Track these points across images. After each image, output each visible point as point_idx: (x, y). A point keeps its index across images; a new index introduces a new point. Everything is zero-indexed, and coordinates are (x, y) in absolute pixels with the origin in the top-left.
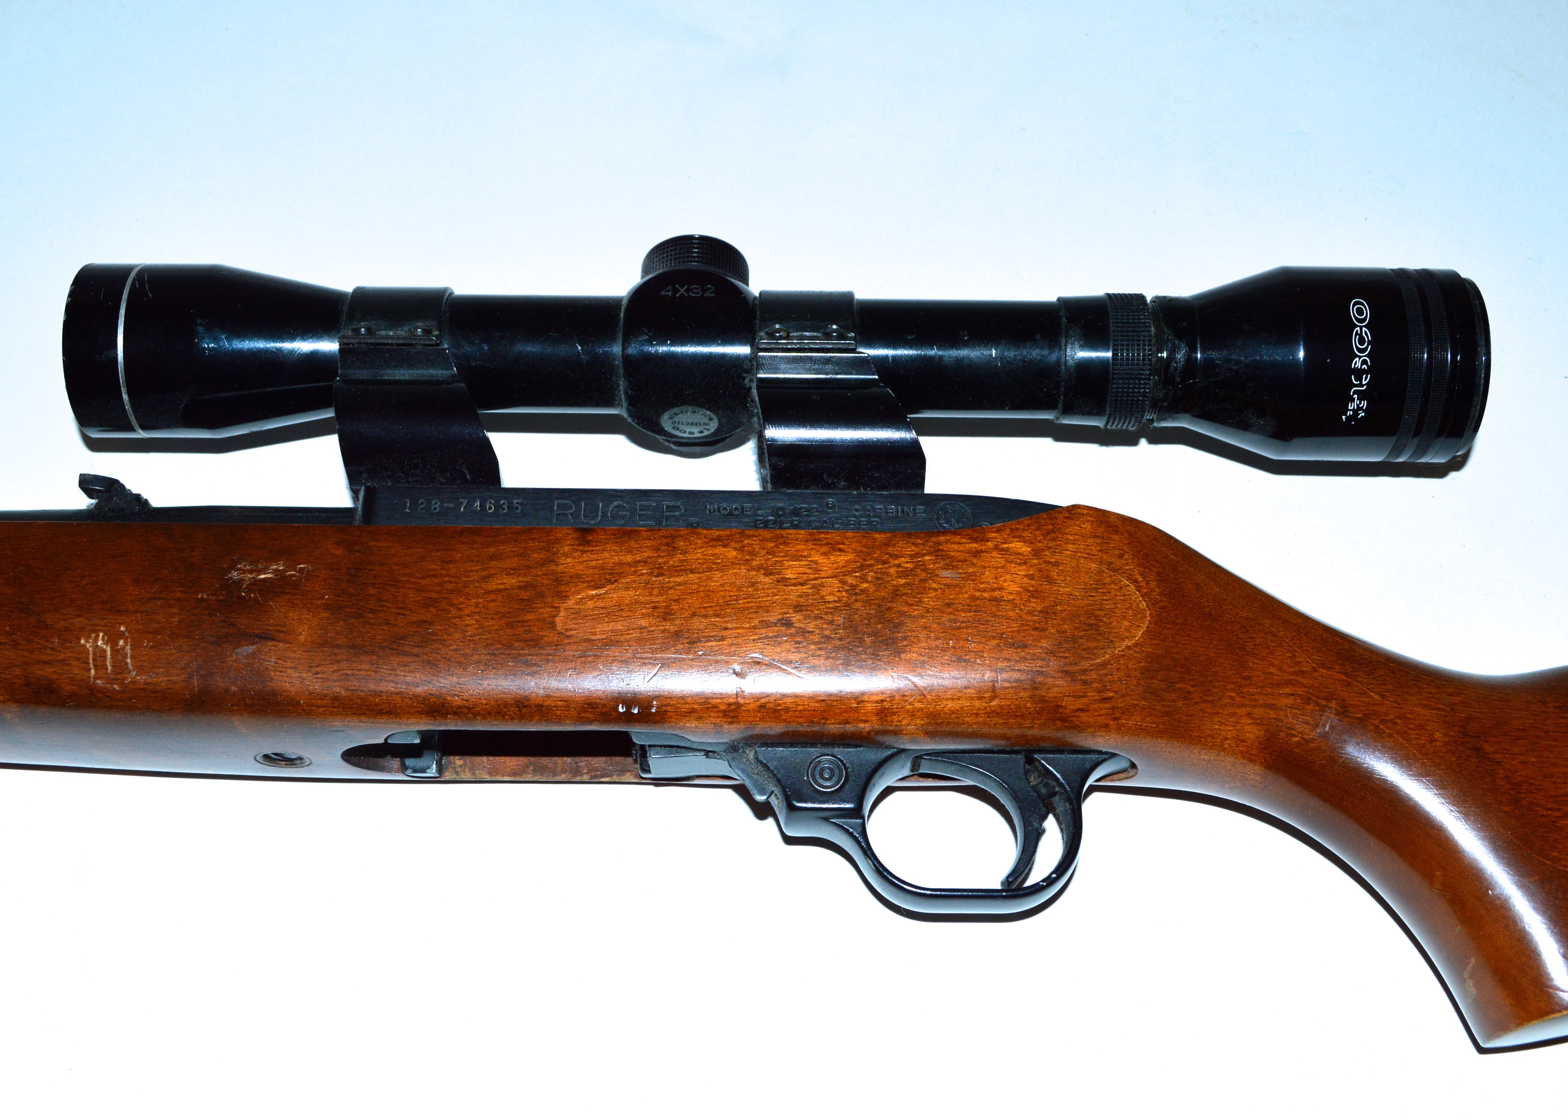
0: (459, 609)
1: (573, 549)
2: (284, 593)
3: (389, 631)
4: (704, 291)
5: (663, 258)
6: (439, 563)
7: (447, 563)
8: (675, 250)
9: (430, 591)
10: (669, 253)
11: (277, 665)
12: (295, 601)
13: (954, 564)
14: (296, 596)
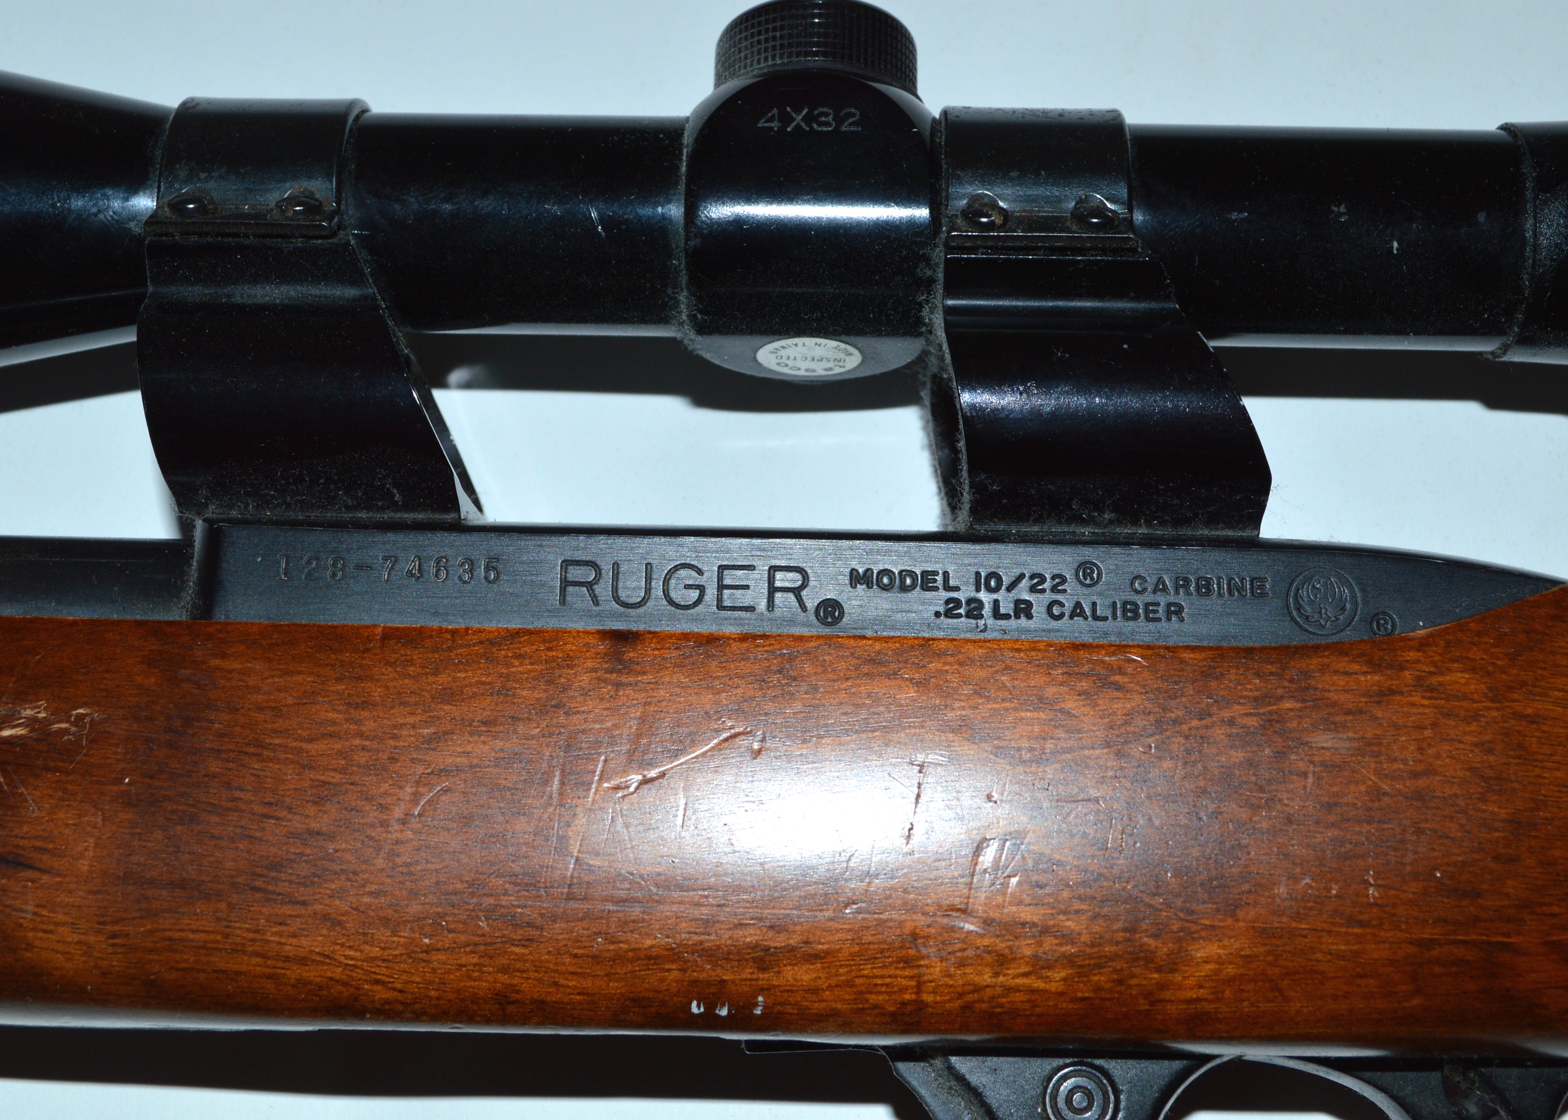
0: (383, 808)
1: (599, 679)
2: (48, 769)
3: (249, 852)
4: (839, 121)
5: (759, 42)
6: (341, 708)
7: (357, 707)
8: (782, 28)
9: (326, 769)
10: (771, 34)
11: (39, 919)
12: (69, 787)
13: (1337, 719)
14: (71, 777)
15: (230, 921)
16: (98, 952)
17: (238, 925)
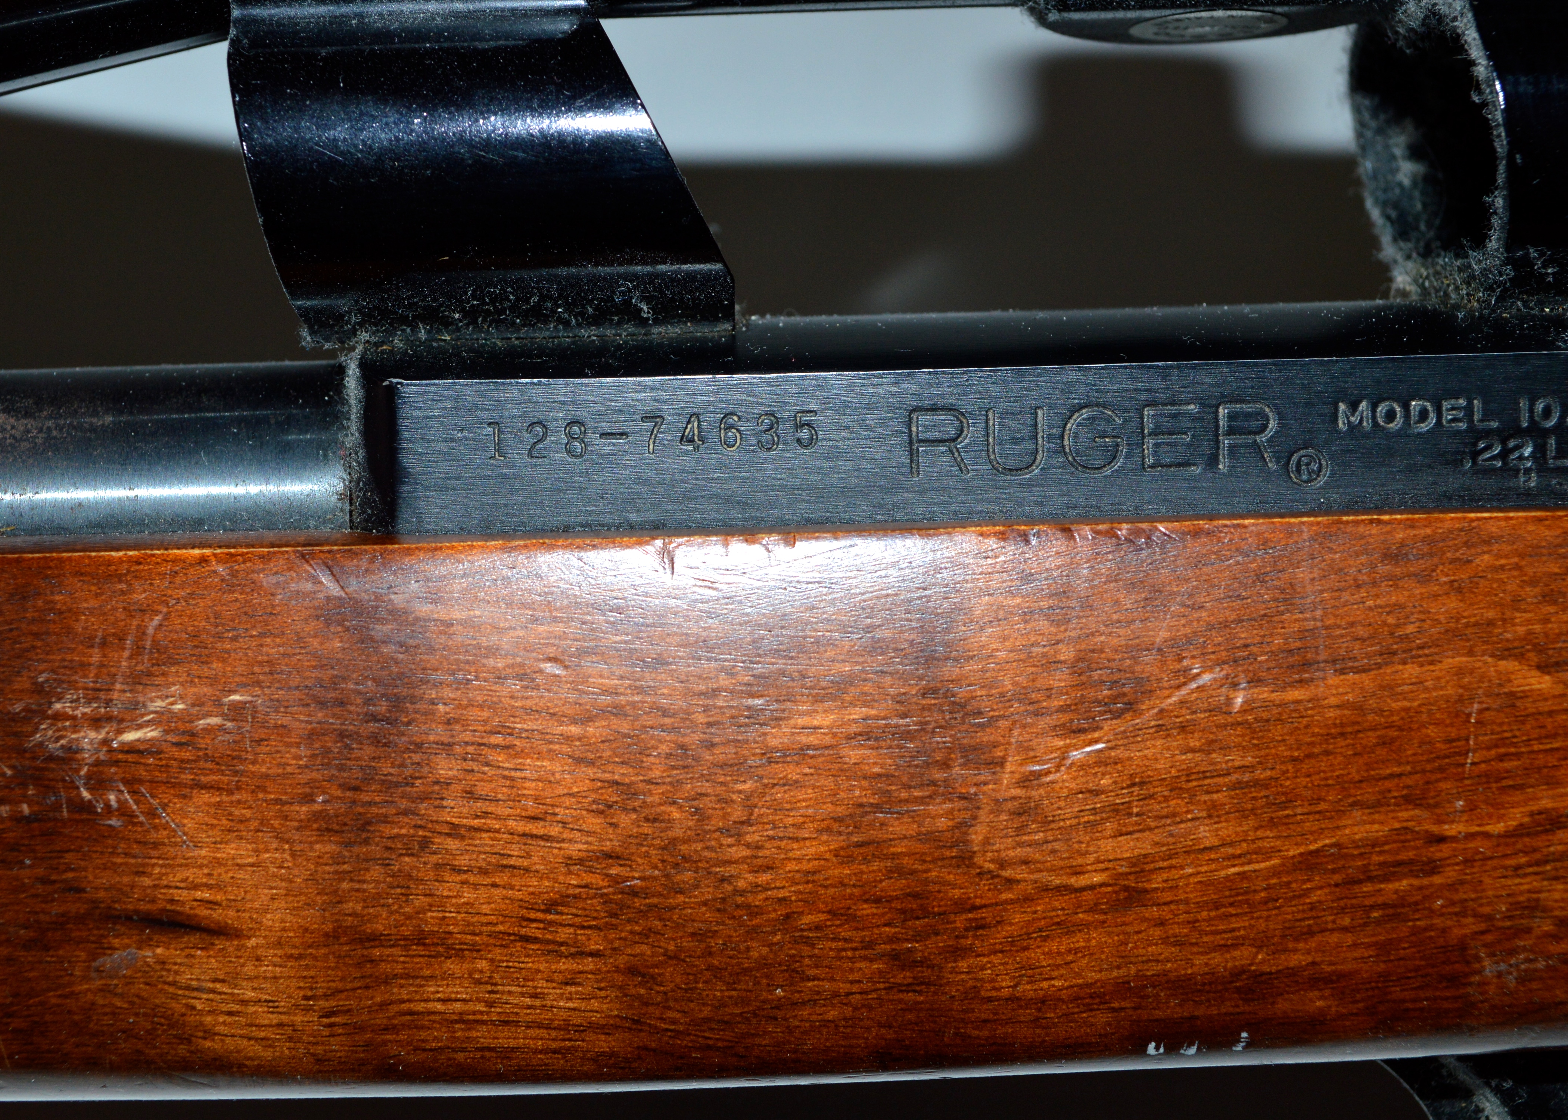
2: (199, 785)
3: (511, 886)
11: (217, 997)
12: (236, 810)
14: (236, 797)
15: (496, 984)
16: (309, 1036)
17: (507, 988)
